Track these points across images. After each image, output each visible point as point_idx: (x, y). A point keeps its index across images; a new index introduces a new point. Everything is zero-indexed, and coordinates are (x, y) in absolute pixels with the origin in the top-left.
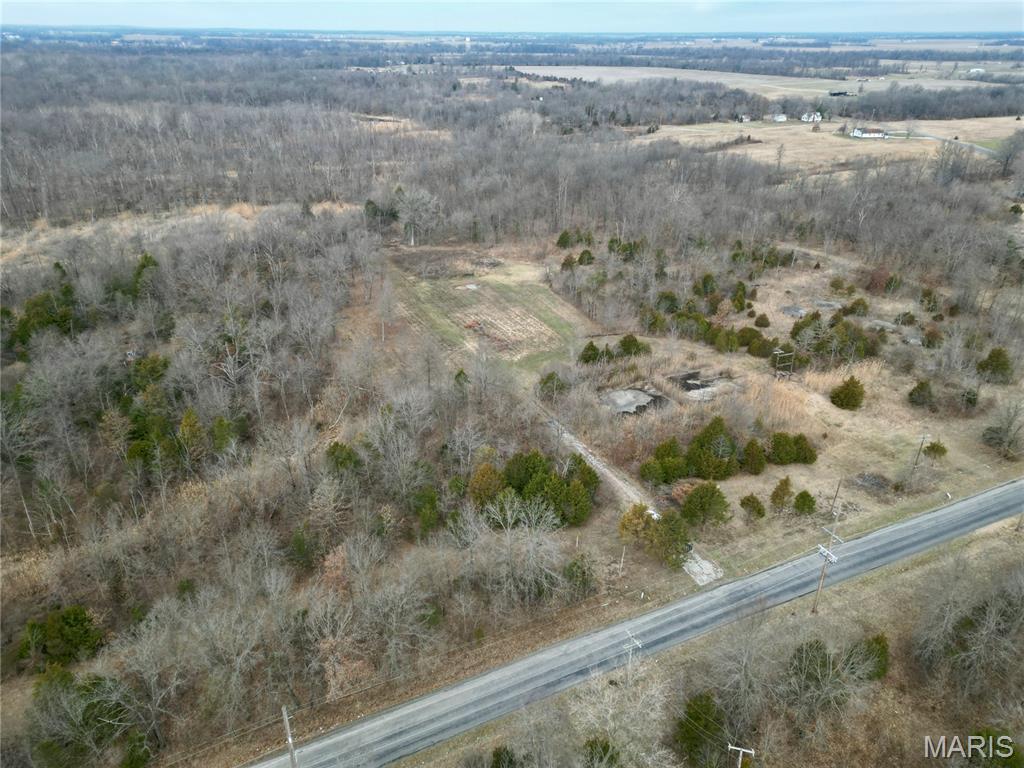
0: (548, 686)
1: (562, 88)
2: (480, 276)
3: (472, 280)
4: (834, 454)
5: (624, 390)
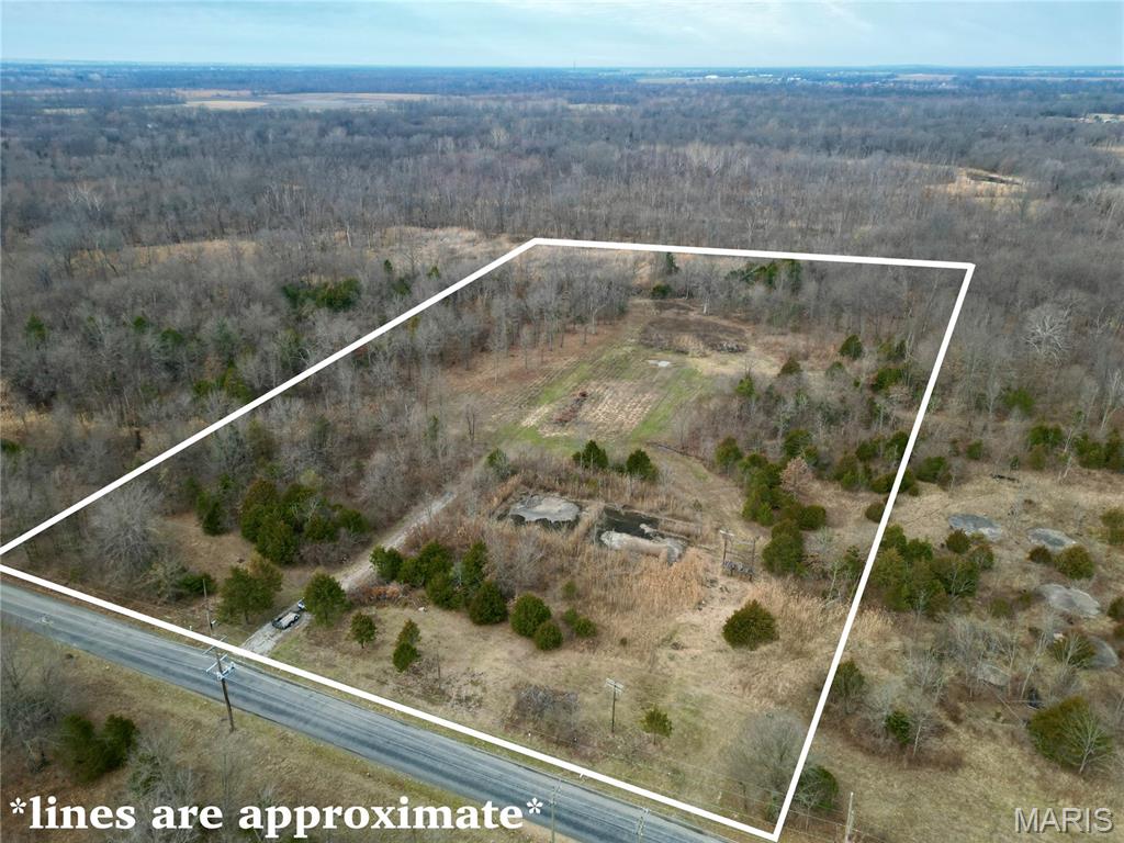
2: (693, 357)
3: (676, 358)
4: (593, 662)
5: (568, 501)
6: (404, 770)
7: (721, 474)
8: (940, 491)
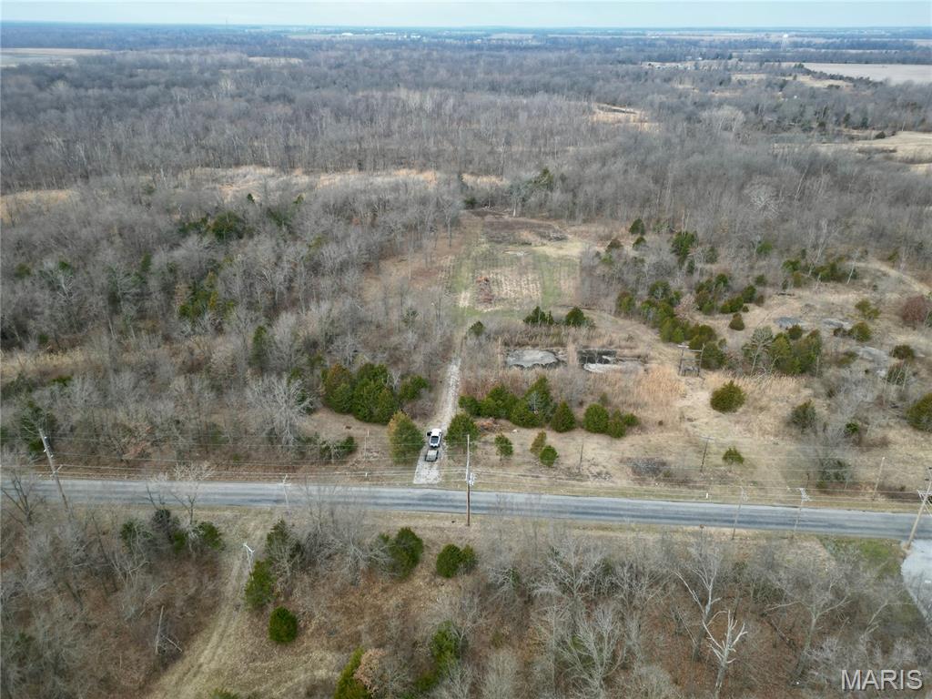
0: (251, 501)
1: (838, 87)
2: (536, 246)
3: (526, 248)
4: (652, 439)
5: (541, 350)
6: (604, 520)
7: (625, 318)
8: (757, 307)
